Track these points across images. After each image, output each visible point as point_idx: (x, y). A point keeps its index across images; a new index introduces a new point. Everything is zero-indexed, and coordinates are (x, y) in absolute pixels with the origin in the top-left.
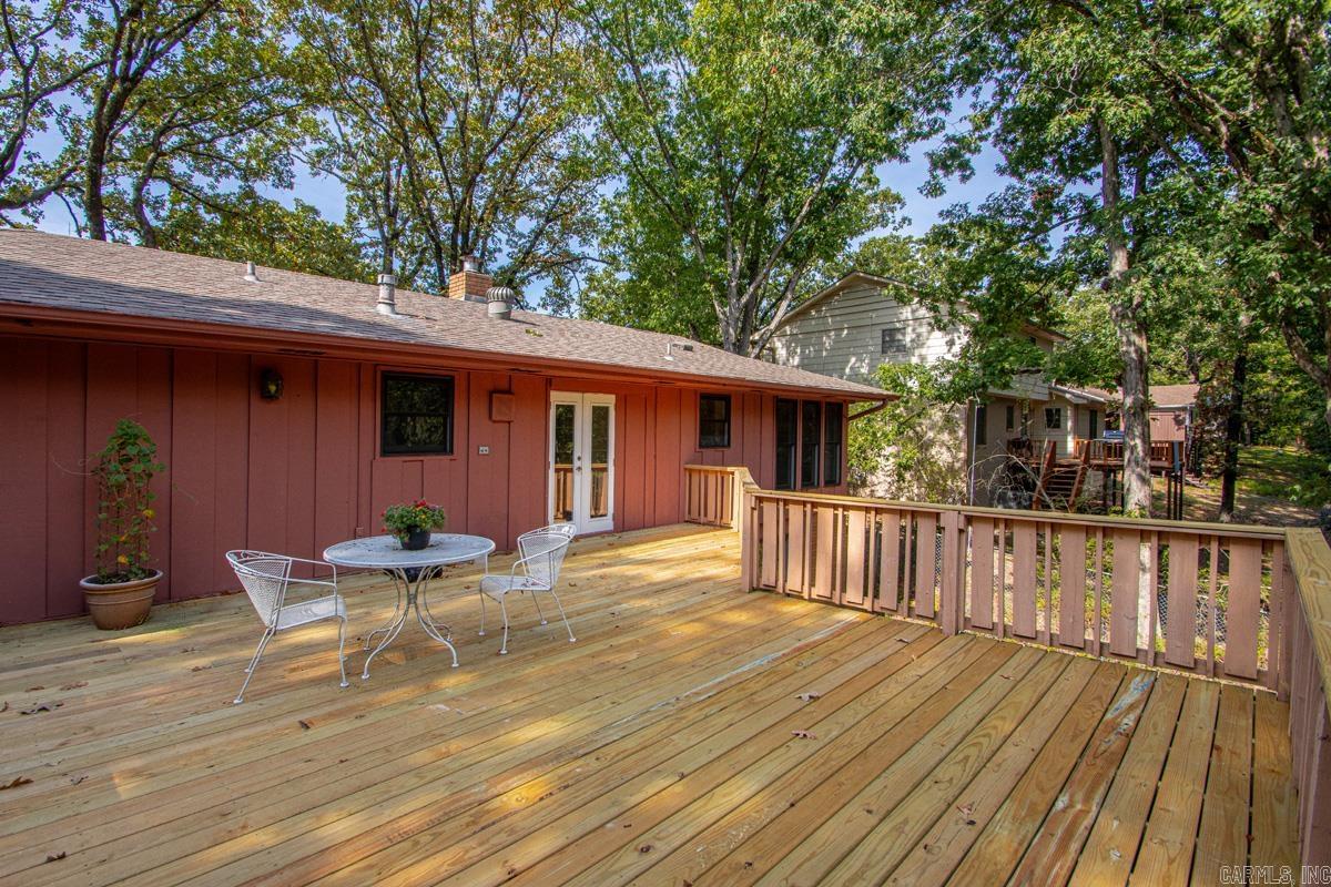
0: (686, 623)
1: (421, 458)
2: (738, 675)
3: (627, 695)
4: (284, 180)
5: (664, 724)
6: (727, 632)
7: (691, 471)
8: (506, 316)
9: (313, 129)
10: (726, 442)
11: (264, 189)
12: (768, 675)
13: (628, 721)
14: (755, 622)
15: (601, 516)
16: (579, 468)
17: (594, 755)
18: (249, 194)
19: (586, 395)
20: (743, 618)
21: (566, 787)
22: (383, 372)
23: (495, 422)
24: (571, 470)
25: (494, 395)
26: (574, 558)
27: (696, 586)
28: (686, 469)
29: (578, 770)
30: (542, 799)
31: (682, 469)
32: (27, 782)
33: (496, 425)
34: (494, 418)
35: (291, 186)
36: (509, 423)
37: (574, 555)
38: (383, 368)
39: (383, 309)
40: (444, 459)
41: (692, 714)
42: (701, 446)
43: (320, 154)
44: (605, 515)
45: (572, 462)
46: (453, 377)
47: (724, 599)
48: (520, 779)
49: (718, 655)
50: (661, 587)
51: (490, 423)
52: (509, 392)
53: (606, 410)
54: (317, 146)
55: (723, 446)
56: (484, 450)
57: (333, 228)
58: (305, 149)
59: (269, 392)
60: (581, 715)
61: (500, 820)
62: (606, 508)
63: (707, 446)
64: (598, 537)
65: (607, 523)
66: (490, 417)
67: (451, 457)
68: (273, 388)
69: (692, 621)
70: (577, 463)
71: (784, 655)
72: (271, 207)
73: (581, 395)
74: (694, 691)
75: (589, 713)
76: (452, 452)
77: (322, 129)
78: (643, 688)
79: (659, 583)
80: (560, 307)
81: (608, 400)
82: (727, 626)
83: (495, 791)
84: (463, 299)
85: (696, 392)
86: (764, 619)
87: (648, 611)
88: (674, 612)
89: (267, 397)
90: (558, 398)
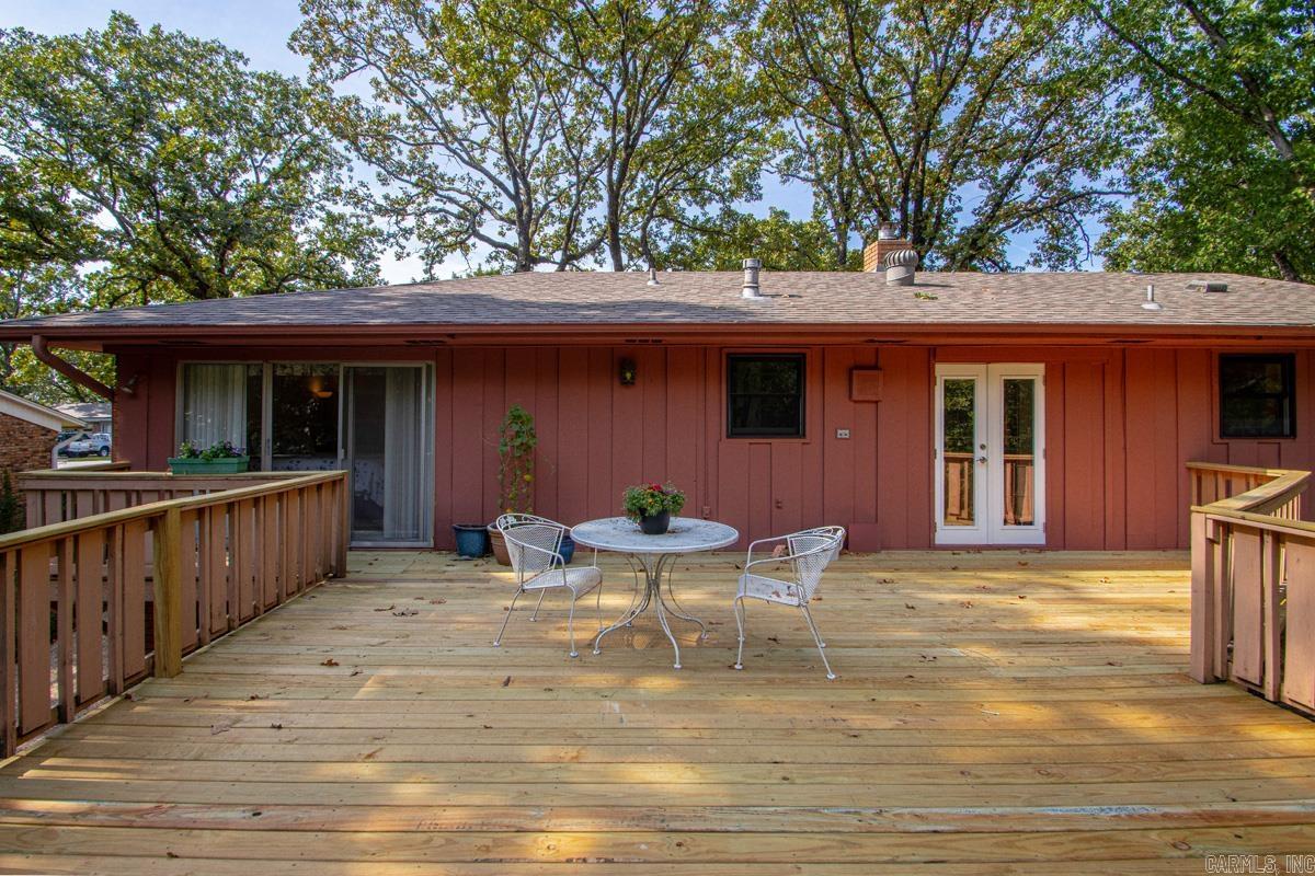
0: (1024, 702)
1: (769, 441)
2: (1032, 817)
3: (815, 776)
4: (754, 194)
5: (817, 841)
6: (1088, 738)
7: (1199, 472)
8: (907, 281)
9: (782, 141)
10: (1287, 430)
11: (740, 206)
12: (1088, 840)
13: (776, 813)
14: (1164, 736)
15: (1025, 524)
16: (983, 460)
17: (677, 838)
18: (728, 214)
19: (993, 366)
20: (1148, 724)
21: (607, 861)
22: (728, 355)
23: (855, 402)
24: (971, 461)
25: (855, 372)
26: (954, 573)
27: (1104, 650)
28: (1189, 469)
29: (643, 847)
30: (569, 861)
31: (1182, 470)
32: (336, 664)
33: (857, 405)
34: (855, 397)
35: (760, 197)
36: (877, 402)
37: (955, 569)
38: (726, 350)
39: (748, 293)
40: (796, 442)
41: (873, 847)
42: (1223, 434)
43: (788, 161)
44: (1031, 523)
45: (972, 451)
46: (804, 355)
47: (1141, 683)
48: (582, 824)
49: (1029, 769)
50: (1041, 637)
51: (852, 404)
52: (875, 367)
53: (1029, 384)
54: (785, 156)
55: (1281, 435)
56: (844, 433)
57: (801, 226)
58: (773, 162)
59: (625, 378)
60: (727, 777)
61: (510, 861)
62: (1032, 512)
63: (1238, 435)
64: (1017, 552)
65: (1036, 534)
66: (850, 397)
67: (803, 441)
68: (628, 375)
69: (1041, 702)
70: (979, 453)
71: (1165, 816)
72: (745, 220)
73: (982, 367)
74: (918, 811)
75: (740, 779)
76: (804, 435)
77: (789, 138)
78: (848, 775)
79: (1044, 632)
80: (1061, 260)
81: (1035, 371)
82: (1098, 728)
83: (544, 825)
84: (875, 271)
85: (1209, 352)
86: (1194, 736)
87: (982, 668)
88: (1024, 680)
89: (625, 383)
90: (945, 372)
